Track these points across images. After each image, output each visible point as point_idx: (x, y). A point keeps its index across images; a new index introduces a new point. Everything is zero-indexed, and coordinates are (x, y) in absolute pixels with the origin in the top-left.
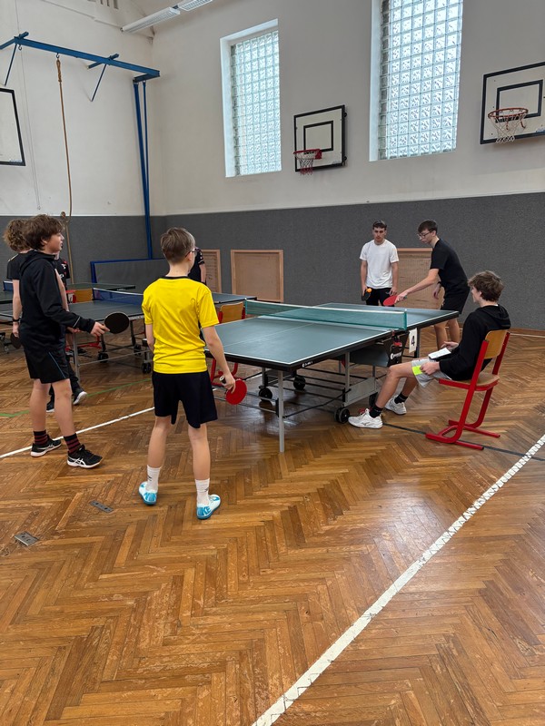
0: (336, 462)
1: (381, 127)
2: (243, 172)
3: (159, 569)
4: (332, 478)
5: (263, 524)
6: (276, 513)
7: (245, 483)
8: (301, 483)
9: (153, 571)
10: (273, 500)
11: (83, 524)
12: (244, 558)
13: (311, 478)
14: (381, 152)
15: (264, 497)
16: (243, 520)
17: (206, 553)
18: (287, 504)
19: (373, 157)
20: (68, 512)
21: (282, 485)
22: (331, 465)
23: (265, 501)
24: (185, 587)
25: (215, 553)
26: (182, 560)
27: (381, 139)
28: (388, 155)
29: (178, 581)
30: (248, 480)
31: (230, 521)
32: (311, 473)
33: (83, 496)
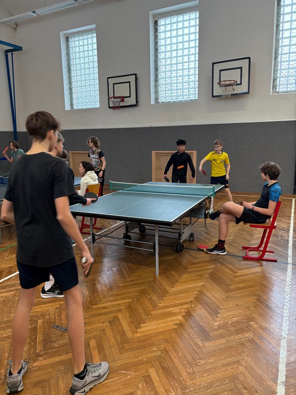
0: (193, 278)
1: (156, 86)
2: (75, 107)
3: (129, 372)
4: (198, 289)
5: (176, 326)
6: (180, 318)
7: (148, 299)
8: (182, 295)
9: (126, 375)
10: (172, 309)
11: (56, 345)
12: (180, 354)
13: (186, 291)
14: (157, 99)
15: (166, 307)
16: (163, 325)
17: (154, 354)
18: (183, 310)
19: (153, 102)
20: (40, 337)
21: (171, 297)
22: (192, 280)
23: (168, 310)
24: (156, 384)
25: (159, 353)
26: (141, 363)
27: (156, 92)
28: (160, 101)
29: (148, 379)
30: (149, 297)
31: (155, 327)
32: (183, 287)
33: (44, 322)
